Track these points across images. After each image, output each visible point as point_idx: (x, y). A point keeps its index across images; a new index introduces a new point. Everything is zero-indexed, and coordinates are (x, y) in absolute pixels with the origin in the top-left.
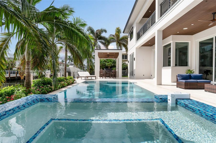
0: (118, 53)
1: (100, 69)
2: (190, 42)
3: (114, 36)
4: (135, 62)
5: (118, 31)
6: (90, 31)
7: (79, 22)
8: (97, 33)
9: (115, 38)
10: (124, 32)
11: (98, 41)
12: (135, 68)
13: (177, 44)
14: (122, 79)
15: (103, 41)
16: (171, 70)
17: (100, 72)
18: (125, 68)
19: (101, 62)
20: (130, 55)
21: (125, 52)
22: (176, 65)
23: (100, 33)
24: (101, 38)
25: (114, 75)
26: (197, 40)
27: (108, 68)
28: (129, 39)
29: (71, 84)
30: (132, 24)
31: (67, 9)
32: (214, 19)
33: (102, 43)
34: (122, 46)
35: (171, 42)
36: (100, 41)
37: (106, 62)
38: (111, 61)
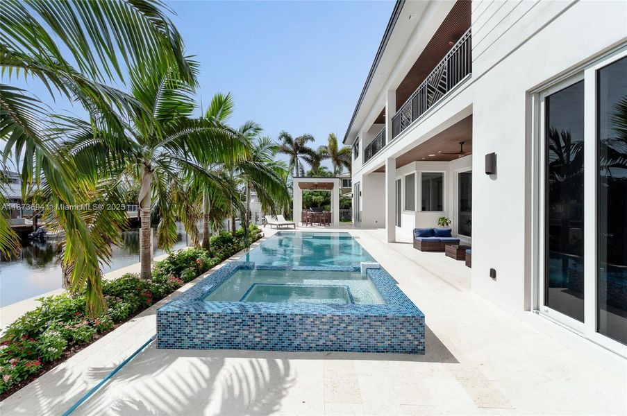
0: (333, 183)
1: (303, 208)
2: (445, 172)
3: (326, 148)
4: (361, 198)
5: (333, 140)
6: (283, 139)
7: (268, 143)
8: (296, 144)
9: (329, 151)
10: (344, 142)
11: (299, 155)
12: (361, 209)
13: (424, 175)
14: (340, 227)
15: (308, 156)
16: (414, 217)
17: (303, 214)
18: (346, 207)
19: (303, 195)
20: (355, 184)
21: (348, 174)
22: (423, 209)
23: (302, 143)
24: (304, 151)
25: (327, 221)
26: (455, 170)
27: (317, 206)
28: (353, 155)
29: (257, 240)
30: (357, 133)
31: (251, 127)
32: (462, 151)
33: (307, 159)
34: (343, 165)
35: (414, 172)
36: (303, 155)
37: (313, 194)
38: (321, 195)
